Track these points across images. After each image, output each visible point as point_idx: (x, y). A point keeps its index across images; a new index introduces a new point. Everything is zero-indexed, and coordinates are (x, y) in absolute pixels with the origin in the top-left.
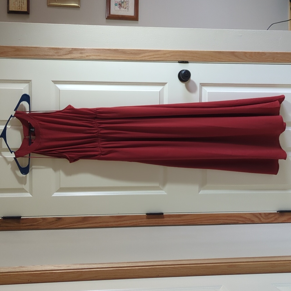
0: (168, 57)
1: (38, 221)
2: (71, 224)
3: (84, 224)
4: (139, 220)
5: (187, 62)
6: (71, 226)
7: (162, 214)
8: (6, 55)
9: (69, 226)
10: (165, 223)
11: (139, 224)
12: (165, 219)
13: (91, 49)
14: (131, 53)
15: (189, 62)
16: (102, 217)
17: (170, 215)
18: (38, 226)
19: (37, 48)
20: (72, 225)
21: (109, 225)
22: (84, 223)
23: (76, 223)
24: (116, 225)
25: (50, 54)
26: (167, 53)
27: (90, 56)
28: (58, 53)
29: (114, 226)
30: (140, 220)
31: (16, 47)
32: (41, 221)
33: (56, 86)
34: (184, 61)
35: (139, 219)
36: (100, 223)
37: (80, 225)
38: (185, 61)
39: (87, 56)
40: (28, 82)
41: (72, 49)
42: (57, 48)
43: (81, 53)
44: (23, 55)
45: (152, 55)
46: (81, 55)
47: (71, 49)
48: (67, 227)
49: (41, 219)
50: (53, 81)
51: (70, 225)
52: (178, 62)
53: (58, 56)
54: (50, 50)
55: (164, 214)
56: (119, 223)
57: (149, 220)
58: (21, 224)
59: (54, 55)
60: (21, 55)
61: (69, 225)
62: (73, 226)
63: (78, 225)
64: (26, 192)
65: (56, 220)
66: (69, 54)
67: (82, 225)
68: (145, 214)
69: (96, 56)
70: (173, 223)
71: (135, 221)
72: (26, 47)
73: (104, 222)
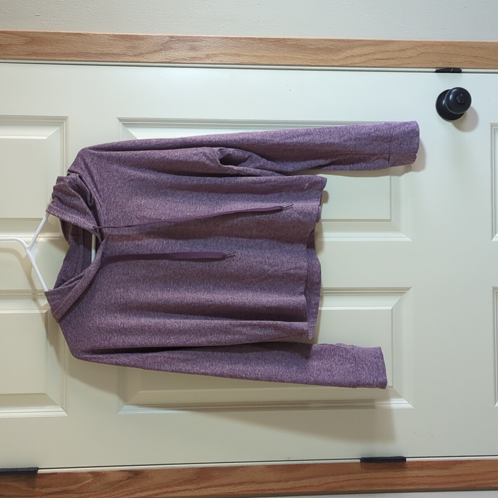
0: (410, 57)
1: (82, 482)
2: (168, 486)
3: (201, 488)
4: (342, 476)
5: (458, 71)
6: (166, 492)
7: (403, 459)
8: (4, 54)
9: (161, 493)
10: (410, 484)
11: (342, 487)
12: (409, 473)
13: (220, 38)
14: (318, 49)
15: (463, 70)
16: (248, 467)
17: (422, 462)
18: (81, 493)
19: (83, 36)
20: (170, 490)
21: (265, 490)
22: (200, 486)
23: (180, 484)
24: (284, 489)
25: (115, 52)
26: (407, 49)
27: (215, 55)
28: (135, 48)
29: (278, 492)
30: (347, 477)
31: (29, 32)
32: (90, 481)
33: (128, 131)
34: (451, 68)
35: (343, 474)
36: (241, 484)
37: (189, 490)
38: (454, 68)
39: (208, 56)
40: (58, 121)
41: (172, 37)
42: (132, 35)
43: (193, 49)
44: (47, 54)
45: (369, 54)
46: (192, 54)
47: (167, 39)
48: (157, 495)
49: (89, 475)
50: (121, 120)
51: (165, 490)
52: (435, 70)
53: (135, 56)
54: (116, 40)
55: (407, 459)
56: (291, 484)
57: (368, 475)
58: (37, 490)
59: (124, 55)
60: (42, 54)
61: (160, 491)
62: (173, 492)
63: (184, 490)
64: (51, 403)
65: (129, 478)
66: (161, 49)
67: (195, 489)
68: (359, 461)
69: (231, 55)
70: (432, 484)
71: (331, 479)
72: (55, 33)
73: (253, 482)
